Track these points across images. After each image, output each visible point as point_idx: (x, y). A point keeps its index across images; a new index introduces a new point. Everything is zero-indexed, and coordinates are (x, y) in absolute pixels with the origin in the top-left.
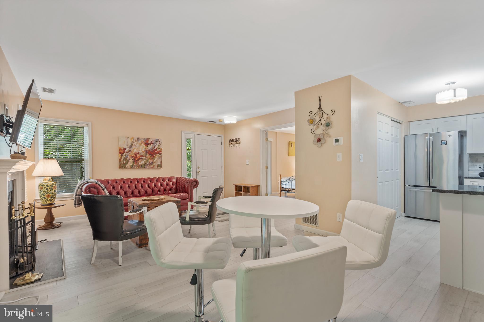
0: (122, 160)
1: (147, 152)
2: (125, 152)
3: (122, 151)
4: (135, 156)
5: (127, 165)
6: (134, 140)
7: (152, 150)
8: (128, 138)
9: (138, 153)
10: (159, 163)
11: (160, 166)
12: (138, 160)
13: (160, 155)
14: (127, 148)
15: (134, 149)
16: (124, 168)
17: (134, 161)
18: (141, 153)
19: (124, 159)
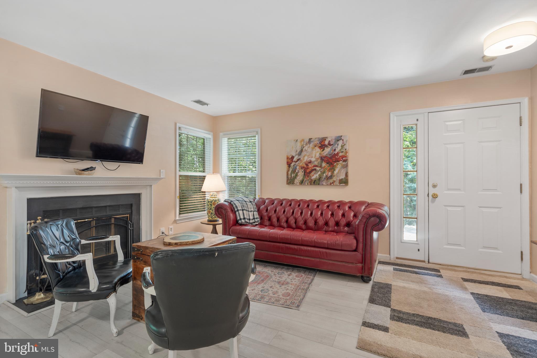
0: (290, 172)
1: (322, 159)
2: (293, 162)
3: (290, 161)
4: (305, 166)
5: (296, 179)
6: (305, 143)
7: (331, 156)
8: (297, 141)
9: (310, 162)
10: (343, 176)
11: (345, 182)
12: (310, 172)
13: (344, 163)
14: (296, 156)
15: (304, 156)
16: (292, 184)
17: (304, 174)
18: (314, 162)
19: (292, 171)
